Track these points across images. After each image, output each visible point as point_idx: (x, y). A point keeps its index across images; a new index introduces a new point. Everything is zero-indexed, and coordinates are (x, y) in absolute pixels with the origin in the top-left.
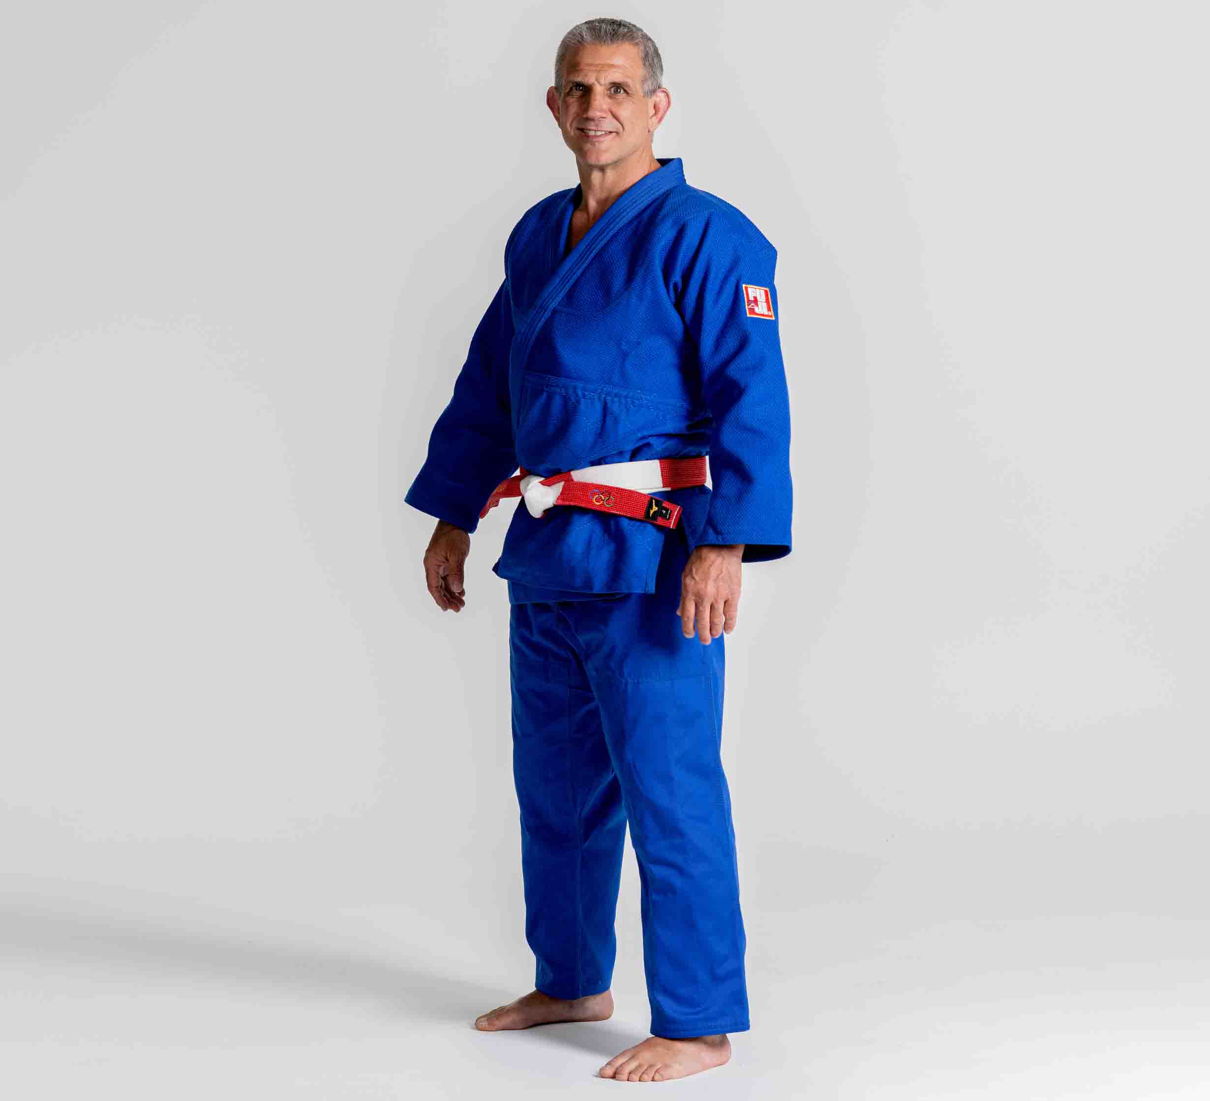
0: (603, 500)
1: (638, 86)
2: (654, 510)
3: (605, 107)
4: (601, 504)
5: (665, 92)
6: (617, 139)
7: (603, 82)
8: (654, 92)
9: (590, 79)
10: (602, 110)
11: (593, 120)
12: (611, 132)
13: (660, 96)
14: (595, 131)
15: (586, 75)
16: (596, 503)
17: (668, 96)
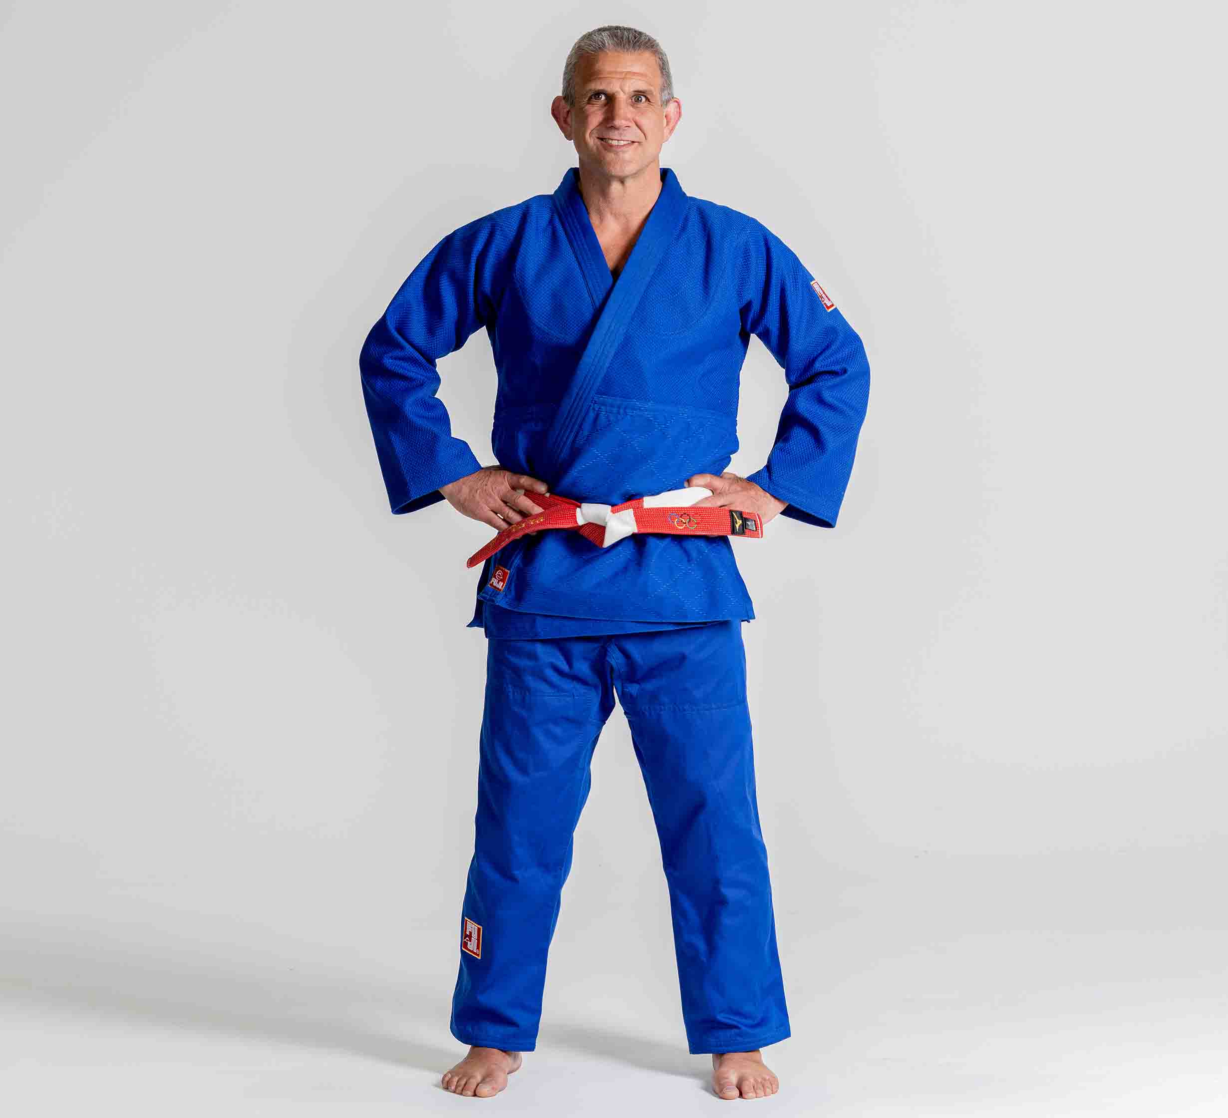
0: (685, 523)
1: (658, 95)
2: (739, 524)
3: (629, 116)
4: (685, 528)
5: (677, 102)
6: (640, 149)
7: (626, 89)
8: (668, 101)
9: (613, 87)
10: (627, 119)
11: (617, 129)
12: (633, 142)
13: (672, 107)
14: (618, 140)
15: (610, 83)
16: (679, 527)
17: (679, 106)
